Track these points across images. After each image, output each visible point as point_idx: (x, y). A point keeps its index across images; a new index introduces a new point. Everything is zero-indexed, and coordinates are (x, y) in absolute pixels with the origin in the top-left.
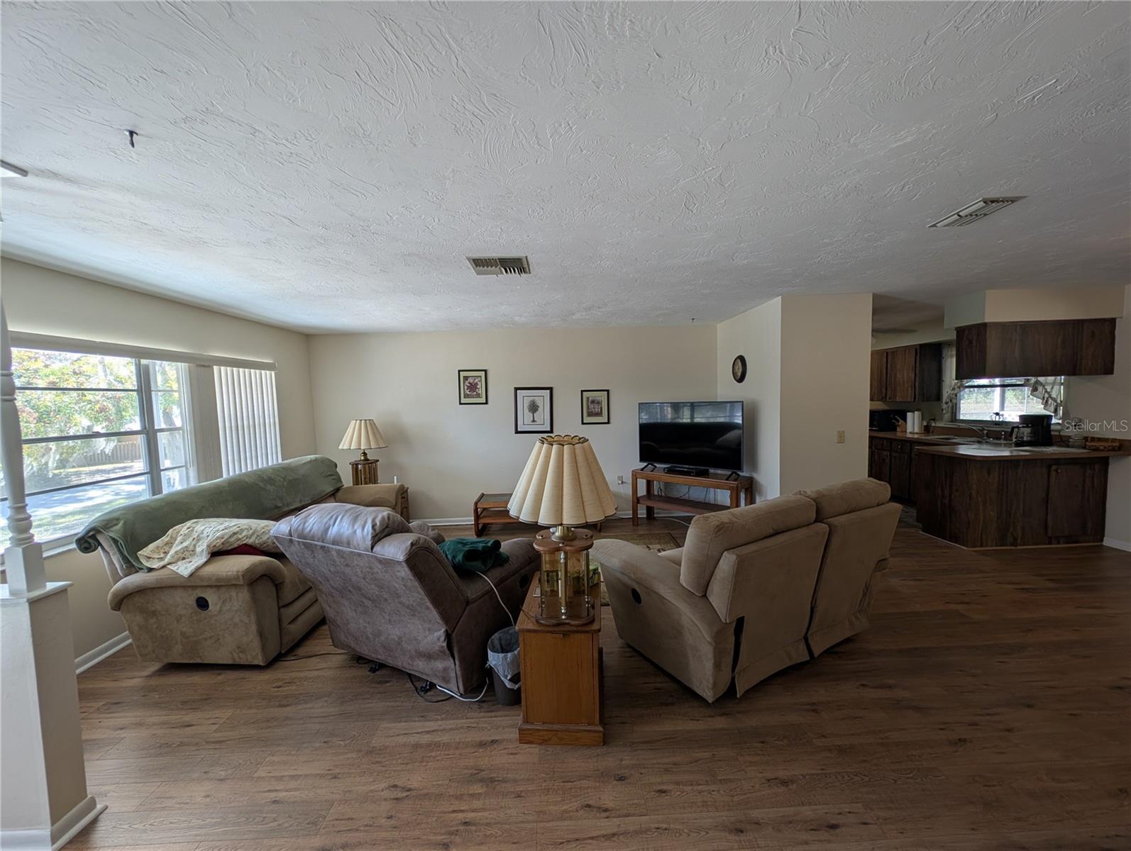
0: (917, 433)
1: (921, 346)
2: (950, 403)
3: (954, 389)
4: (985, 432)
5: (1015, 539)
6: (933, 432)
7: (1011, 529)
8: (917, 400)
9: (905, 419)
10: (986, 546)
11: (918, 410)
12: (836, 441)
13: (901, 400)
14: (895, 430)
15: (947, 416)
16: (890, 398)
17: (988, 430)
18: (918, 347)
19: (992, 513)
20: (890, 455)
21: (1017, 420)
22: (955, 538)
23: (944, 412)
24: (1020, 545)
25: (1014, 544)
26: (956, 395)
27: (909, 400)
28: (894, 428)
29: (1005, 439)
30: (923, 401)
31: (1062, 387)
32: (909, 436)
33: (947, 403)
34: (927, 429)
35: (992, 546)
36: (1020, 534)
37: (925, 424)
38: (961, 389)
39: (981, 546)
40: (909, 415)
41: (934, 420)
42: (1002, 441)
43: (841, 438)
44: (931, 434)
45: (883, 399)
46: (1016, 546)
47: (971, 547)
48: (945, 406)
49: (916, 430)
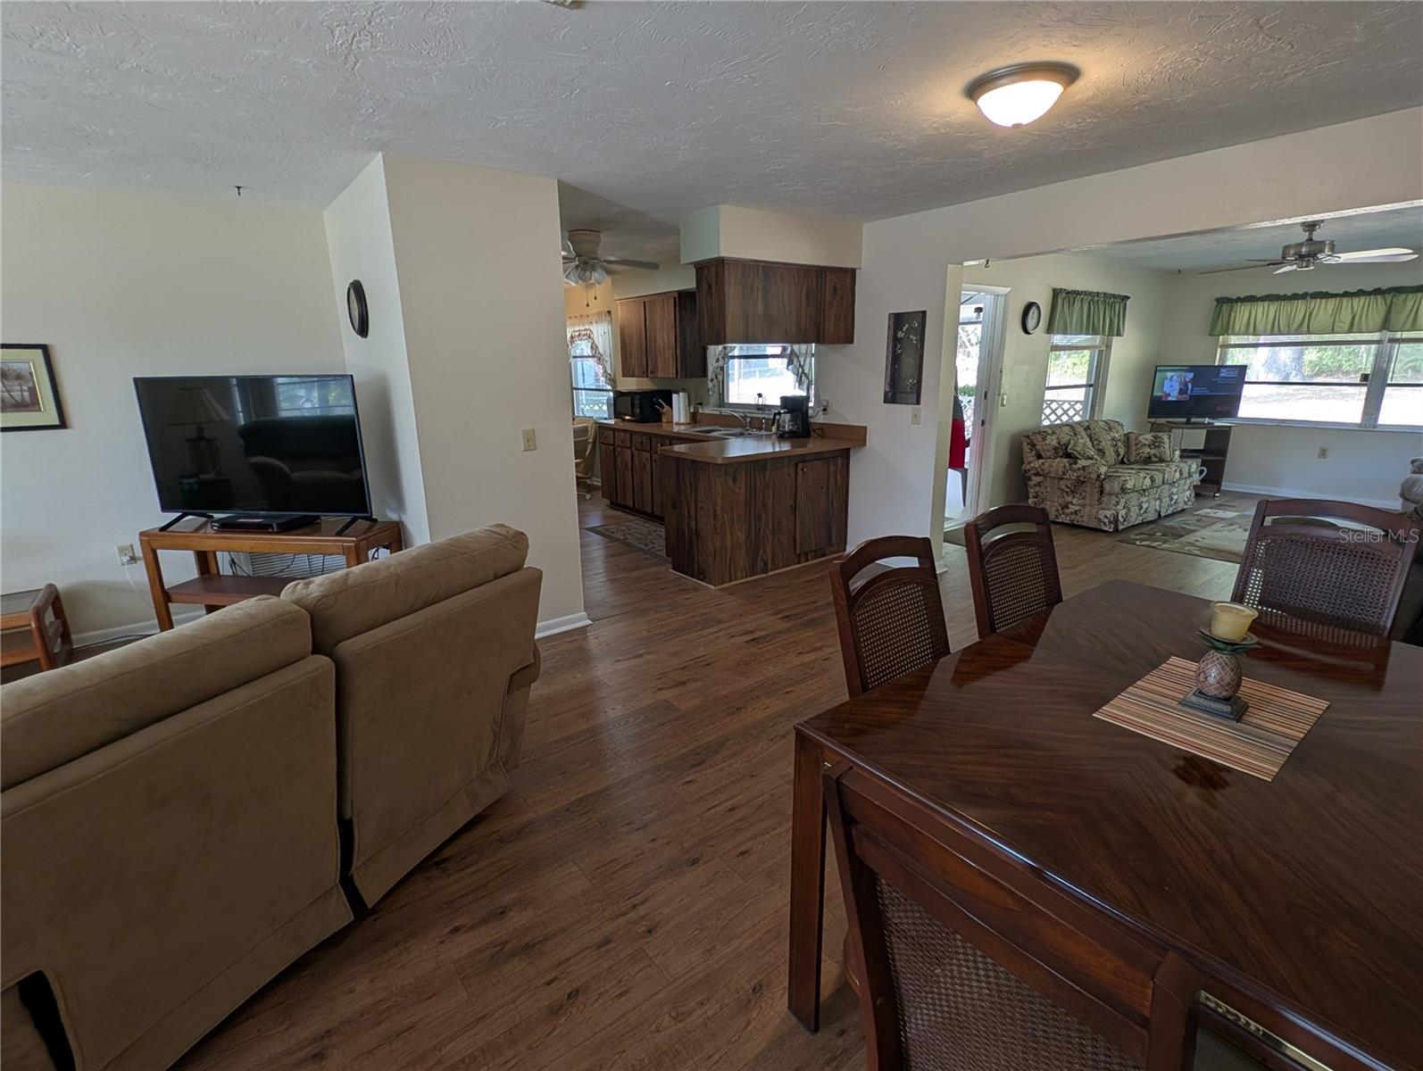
0: (683, 424)
1: (680, 293)
2: (715, 380)
3: (718, 360)
4: (748, 420)
5: (766, 564)
6: (700, 422)
7: (761, 552)
8: (679, 375)
9: (670, 404)
10: (736, 579)
11: (684, 390)
12: (523, 448)
13: (663, 376)
14: (660, 420)
15: (714, 398)
16: (651, 373)
17: (751, 418)
18: (676, 295)
19: (739, 534)
20: (651, 456)
21: (778, 403)
22: (701, 575)
23: (711, 393)
24: (772, 570)
25: (765, 571)
26: (722, 369)
27: (671, 376)
28: (657, 417)
29: (766, 430)
30: (686, 377)
31: (813, 359)
32: (676, 429)
33: (712, 380)
34: (694, 418)
35: (742, 578)
36: (770, 558)
37: (692, 411)
38: (726, 360)
39: (730, 581)
40: (674, 396)
41: (701, 404)
42: (763, 432)
43: (530, 442)
44: (698, 424)
45: (645, 374)
46: (766, 573)
47: (719, 585)
48: (710, 385)
49: (682, 420)
